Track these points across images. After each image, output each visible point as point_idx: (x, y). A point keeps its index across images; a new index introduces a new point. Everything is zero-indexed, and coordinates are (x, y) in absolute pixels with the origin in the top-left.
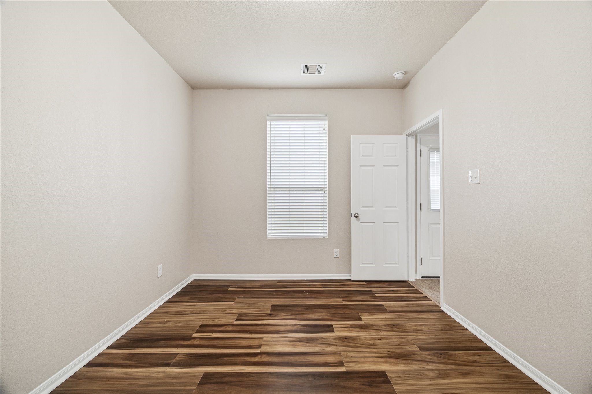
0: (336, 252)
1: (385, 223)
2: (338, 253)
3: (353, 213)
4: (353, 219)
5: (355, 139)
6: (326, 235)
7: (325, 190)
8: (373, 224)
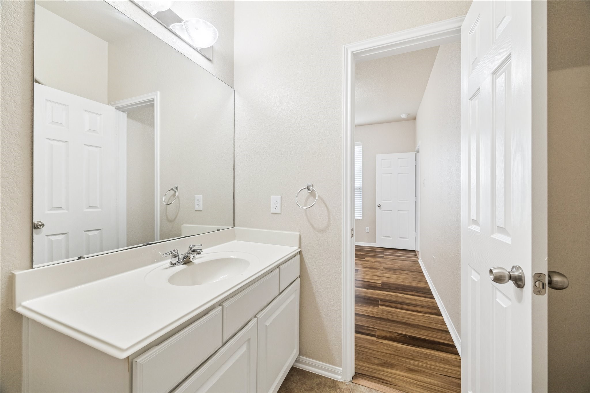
0: (367, 229)
1: (399, 211)
2: (368, 230)
3: (377, 204)
4: (377, 208)
5: (379, 157)
6: (361, 218)
7: (360, 189)
8: (391, 211)
